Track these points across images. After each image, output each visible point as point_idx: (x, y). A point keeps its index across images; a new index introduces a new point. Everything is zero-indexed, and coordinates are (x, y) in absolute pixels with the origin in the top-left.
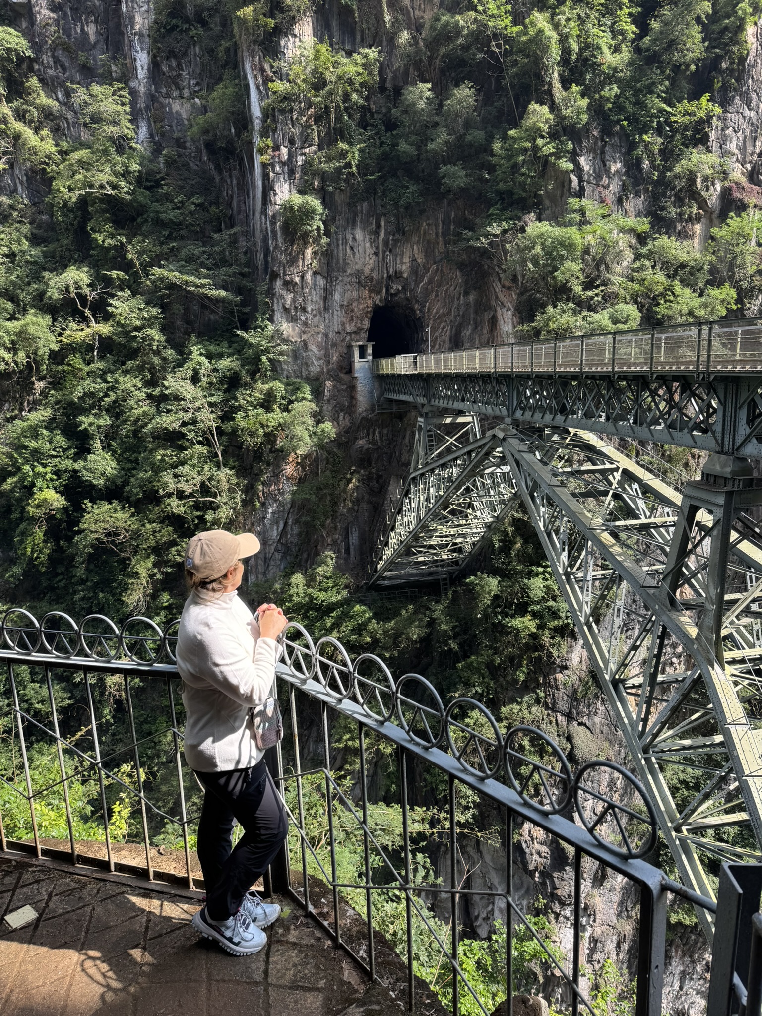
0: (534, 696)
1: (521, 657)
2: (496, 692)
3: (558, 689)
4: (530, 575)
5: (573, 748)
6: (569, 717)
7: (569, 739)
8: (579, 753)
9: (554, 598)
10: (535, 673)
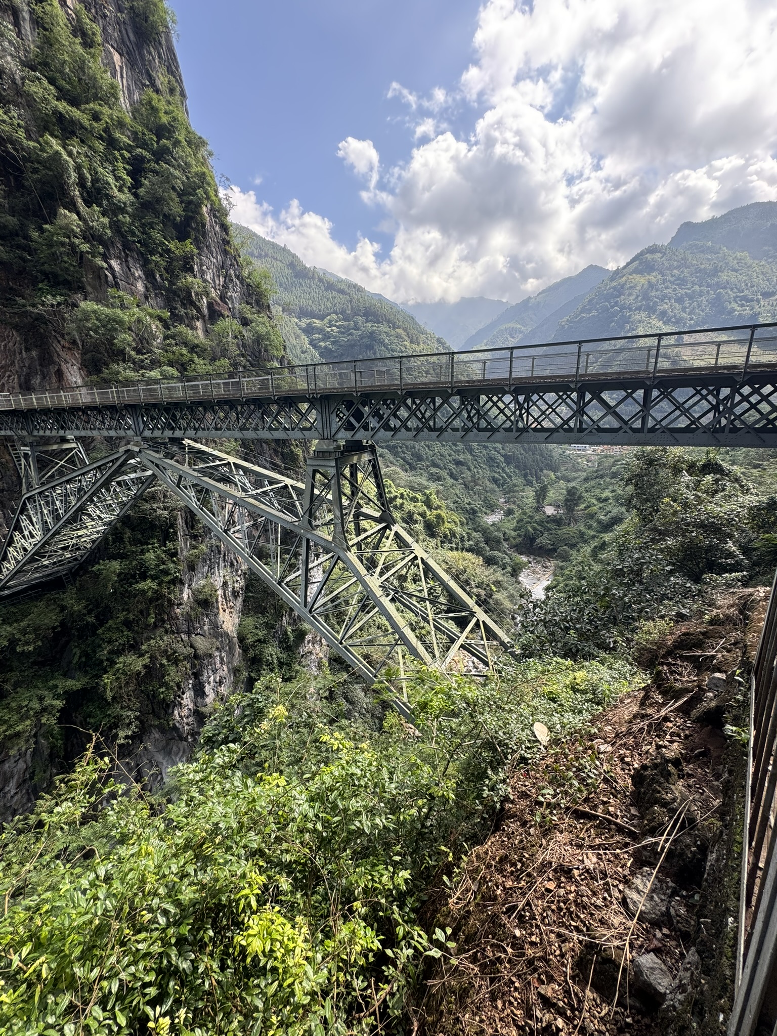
0: (163, 630)
1: (148, 609)
2: (134, 639)
3: (178, 619)
4: (143, 552)
5: (196, 650)
6: (189, 633)
7: (192, 646)
8: (200, 652)
9: (164, 563)
10: (161, 615)
